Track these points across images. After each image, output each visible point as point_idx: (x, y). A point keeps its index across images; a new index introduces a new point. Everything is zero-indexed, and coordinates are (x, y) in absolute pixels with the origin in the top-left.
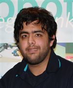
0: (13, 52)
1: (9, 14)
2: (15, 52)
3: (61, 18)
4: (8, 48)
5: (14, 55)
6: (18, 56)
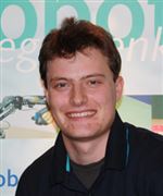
0: (34, 115)
1: (25, 31)
2: (39, 115)
3: (141, 39)
4: (23, 107)
5: (37, 123)
6: (46, 124)
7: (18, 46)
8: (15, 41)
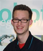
7: (6, 22)
8: (5, 20)
